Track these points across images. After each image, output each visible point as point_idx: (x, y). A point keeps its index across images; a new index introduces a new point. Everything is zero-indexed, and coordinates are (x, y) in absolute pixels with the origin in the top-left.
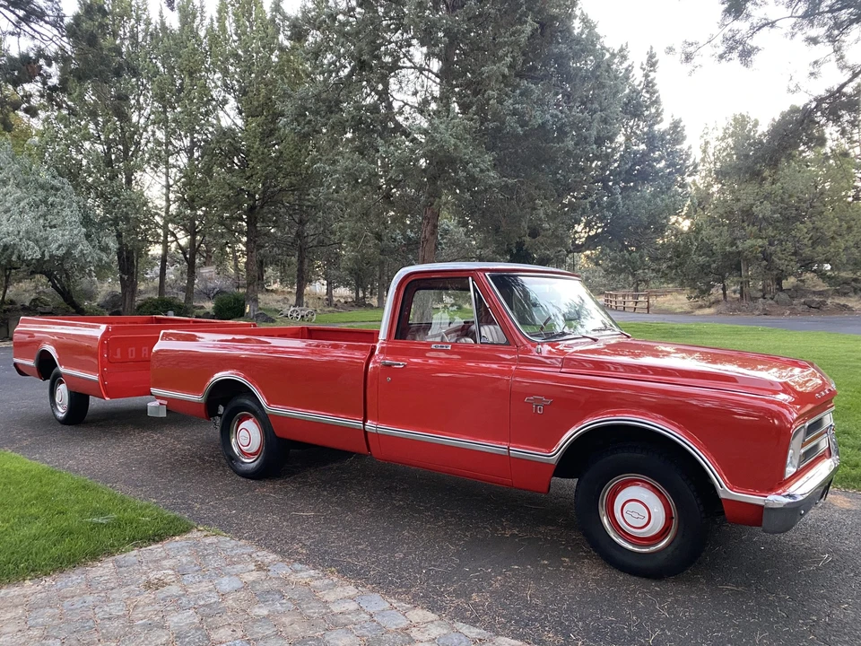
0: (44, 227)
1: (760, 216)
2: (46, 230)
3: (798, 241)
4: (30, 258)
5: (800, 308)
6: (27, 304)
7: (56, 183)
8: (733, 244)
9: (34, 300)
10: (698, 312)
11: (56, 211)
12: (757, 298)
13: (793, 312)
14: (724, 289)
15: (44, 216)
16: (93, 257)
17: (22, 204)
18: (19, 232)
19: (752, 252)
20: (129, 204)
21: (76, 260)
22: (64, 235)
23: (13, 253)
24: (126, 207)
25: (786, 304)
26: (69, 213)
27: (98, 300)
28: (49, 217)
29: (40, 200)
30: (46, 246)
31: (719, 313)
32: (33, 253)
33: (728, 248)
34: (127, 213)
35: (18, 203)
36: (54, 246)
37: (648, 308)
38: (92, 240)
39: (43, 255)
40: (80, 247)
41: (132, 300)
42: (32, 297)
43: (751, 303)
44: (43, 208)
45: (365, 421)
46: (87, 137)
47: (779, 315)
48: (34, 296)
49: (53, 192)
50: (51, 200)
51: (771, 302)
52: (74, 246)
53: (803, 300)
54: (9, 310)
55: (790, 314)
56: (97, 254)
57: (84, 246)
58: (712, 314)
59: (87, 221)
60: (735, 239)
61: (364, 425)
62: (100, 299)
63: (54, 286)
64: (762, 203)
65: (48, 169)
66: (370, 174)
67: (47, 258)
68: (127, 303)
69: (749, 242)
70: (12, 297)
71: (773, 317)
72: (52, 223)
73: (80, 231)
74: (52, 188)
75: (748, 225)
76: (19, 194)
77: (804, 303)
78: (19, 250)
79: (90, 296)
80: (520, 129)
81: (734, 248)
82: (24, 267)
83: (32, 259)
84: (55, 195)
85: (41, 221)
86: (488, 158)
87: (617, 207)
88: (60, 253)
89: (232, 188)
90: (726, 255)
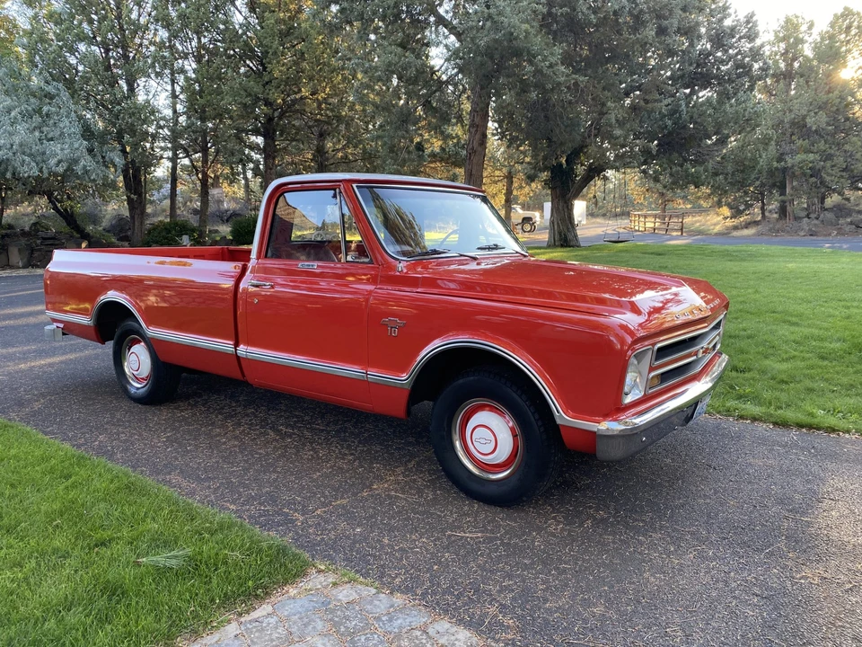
0: (40, 140)
1: (814, 128)
2: (42, 144)
3: (850, 156)
4: (26, 175)
5: (847, 229)
6: (27, 229)
7: (50, 89)
8: (780, 159)
9: (35, 224)
10: (735, 233)
11: (52, 122)
12: (800, 218)
13: (841, 232)
14: (763, 209)
15: (39, 128)
16: (97, 174)
17: (13, 114)
18: (12, 145)
19: (801, 168)
20: (134, 114)
21: (78, 177)
22: (64, 149)
23: (6, 170)
24: (131, 117)
25: (832, 224)
26: (68, 124)
27: (104, 224)
28: (45, 129)
29: (33, 110)
30: (44, 161)
31: (760, 234)
32: (29, 169)
33: (775, 164)
34: (132, 125)
35: (9, 112)
36: (53, 162)
37: (682, 229)
38: (95, 155)
39: (41, 171)
40: (82, 163)
41: (142, 223)
42: (32, 222)
43: (795, 223)
44: (37, 119)
45: (236, 345)
46: (82, 38)
47: (825, 235)
48: (34, 219)
49: (47, 101)
50: (45, 109)
51: (816, 222)
52: (76, 161)
53: (849, 220)
54: (7, 235)
55: (836, 235)
56: (100, 171)
57: (86, 162)
58: (754, 235)
59: (87, 132)
60: (782, 154)
61: (236, 350)
62: (105, 223)
63: (55, 208)
64: (816, 113)
65: (41, 73)
66: (417, 70)
67: (46, 175)
68: (136, 227)
69: (800, 157)
70: (9, 221)
71: (819, 238)
72: (49, 136)
73: (81, 144)
74: (45, 96)
75: (799, 139)
76: (8, 102)
77: (851, 223)
78: (13, 166)
79: (95, 219)
80: (593, 16)
81: (783, 163)
82: (21, 187)
83: (29, 177)
84: (49, 104)
85: (37, 134)
86: (558, 50)
87: (680, 115)
88: (60, 169)
89: (250, 95)
90: (771, 173)
